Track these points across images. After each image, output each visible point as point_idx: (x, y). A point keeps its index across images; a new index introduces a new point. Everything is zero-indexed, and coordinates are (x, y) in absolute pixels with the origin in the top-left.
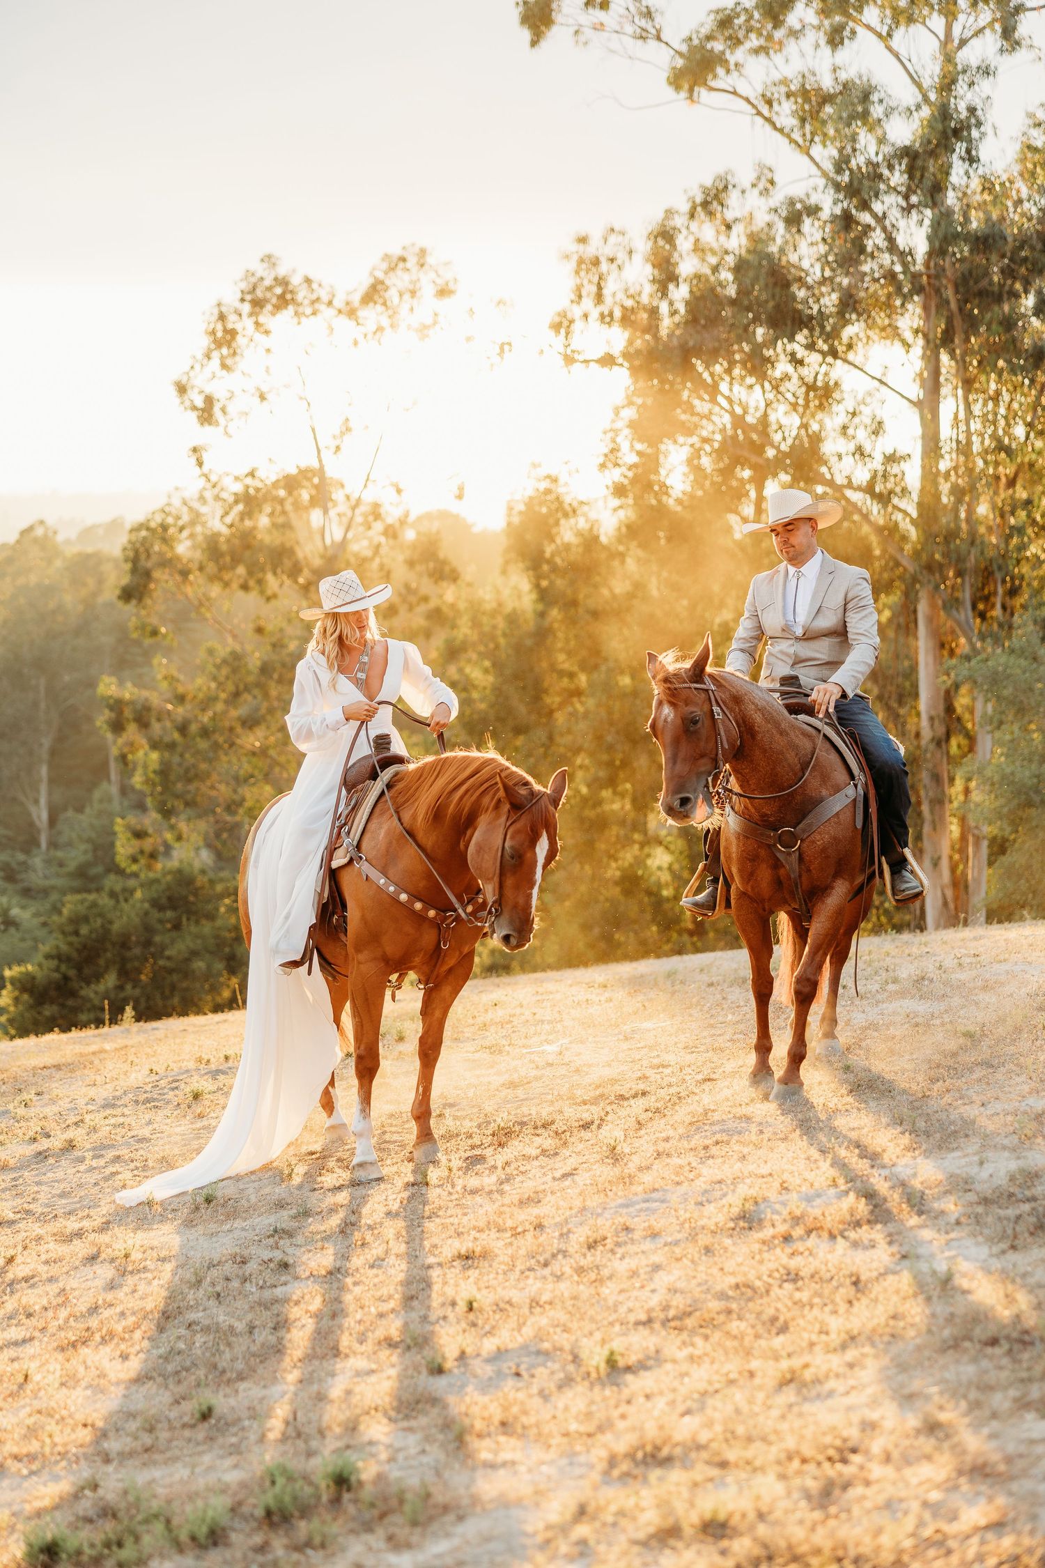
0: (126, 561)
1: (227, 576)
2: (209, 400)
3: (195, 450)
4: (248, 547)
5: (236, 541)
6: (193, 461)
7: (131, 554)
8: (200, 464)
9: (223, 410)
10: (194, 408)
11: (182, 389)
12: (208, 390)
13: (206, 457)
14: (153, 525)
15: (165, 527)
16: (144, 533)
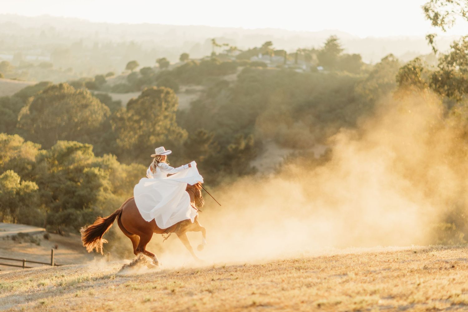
0: (397, 81)
1: (441, 90)
2: (436, 15)
3: (429, 36)
4: (448, 78)
5: (444, 76)
6: (428, 40)
7: (399, 79)
8: (431, 42)
9: (443, 21)
10: (431, 19)
11: (427, 10)
12: (436, 11)
13: (434, 40)
14: (410, 67)
15: (415, 68)
16: (406, 70)
